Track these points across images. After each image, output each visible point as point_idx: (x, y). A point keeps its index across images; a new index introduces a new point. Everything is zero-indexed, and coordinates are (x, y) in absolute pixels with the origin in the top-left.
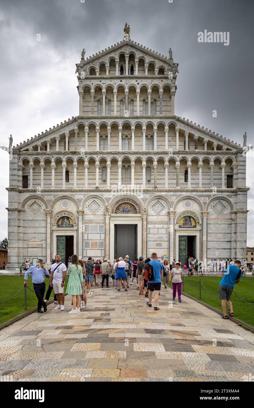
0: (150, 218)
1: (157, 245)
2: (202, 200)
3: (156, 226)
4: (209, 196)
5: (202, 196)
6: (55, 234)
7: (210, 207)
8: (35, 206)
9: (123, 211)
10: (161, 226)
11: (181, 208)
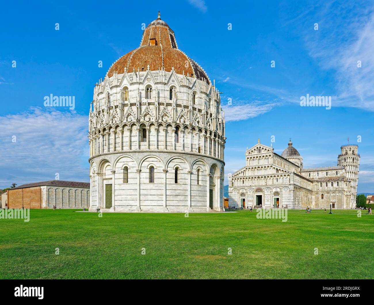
0: (265, 193)
1: (268, 201)
2: (280, 187)
3: (267, 195)
4: (282, 186)
5: (280, 186)
6: (240, 198)
7: (283, 189)
8: (235, 191)
9: (258, 191)
10: (268, 195)
11: (274, 190)
